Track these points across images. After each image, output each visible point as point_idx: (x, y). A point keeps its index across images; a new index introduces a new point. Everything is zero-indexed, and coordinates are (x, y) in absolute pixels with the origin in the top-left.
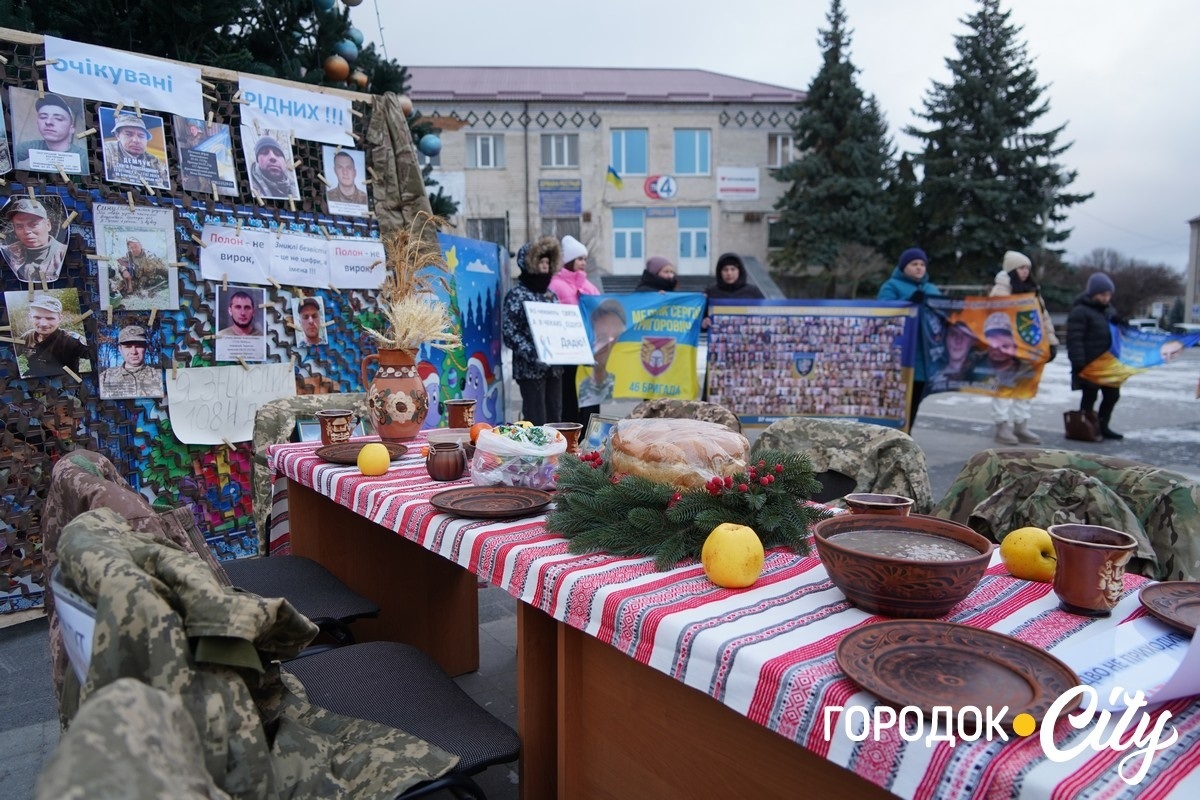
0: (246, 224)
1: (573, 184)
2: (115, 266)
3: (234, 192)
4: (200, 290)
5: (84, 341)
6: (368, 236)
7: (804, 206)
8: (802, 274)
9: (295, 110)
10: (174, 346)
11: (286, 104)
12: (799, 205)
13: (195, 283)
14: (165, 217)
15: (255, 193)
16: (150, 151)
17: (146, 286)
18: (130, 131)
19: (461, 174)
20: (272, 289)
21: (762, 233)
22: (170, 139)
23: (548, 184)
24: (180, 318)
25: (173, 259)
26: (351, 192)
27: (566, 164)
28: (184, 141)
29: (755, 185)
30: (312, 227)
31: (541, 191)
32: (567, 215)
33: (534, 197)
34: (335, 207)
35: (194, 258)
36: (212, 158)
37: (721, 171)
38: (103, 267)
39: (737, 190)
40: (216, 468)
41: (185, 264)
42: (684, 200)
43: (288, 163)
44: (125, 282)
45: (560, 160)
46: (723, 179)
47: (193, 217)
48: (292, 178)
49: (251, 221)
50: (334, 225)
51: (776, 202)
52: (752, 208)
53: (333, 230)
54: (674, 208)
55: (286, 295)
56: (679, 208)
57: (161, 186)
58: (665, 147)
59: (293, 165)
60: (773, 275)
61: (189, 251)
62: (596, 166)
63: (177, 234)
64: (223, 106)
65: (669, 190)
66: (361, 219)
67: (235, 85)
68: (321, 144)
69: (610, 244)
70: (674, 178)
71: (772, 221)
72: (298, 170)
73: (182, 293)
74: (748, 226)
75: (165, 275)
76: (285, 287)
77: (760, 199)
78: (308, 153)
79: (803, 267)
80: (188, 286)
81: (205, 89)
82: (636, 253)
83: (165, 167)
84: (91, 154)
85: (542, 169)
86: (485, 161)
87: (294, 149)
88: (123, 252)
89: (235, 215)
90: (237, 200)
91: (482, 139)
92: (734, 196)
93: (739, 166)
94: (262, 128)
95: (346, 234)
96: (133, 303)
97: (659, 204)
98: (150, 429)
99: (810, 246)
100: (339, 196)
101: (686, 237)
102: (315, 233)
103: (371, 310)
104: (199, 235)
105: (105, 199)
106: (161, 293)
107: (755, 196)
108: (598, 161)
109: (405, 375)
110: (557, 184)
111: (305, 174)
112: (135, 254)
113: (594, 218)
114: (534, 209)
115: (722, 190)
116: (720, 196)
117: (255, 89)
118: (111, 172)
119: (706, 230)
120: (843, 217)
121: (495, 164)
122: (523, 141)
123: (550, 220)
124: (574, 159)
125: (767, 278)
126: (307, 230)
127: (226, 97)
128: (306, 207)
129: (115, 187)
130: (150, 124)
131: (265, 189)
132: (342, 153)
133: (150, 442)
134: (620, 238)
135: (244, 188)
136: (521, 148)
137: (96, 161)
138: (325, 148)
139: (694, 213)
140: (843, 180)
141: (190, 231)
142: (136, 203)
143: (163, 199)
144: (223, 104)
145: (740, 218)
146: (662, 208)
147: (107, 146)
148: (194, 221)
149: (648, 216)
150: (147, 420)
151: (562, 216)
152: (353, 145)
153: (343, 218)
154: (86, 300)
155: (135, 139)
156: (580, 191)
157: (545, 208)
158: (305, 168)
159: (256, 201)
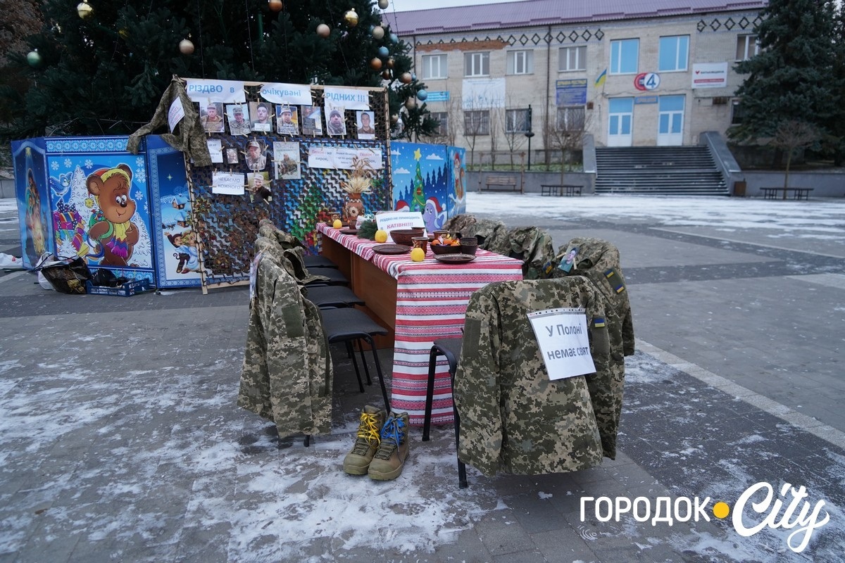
0: (325, 145)
1: (581, 82)
2: (280, 164)
3: (321, 133)
4: (308, 172)
5: (270, 190)
6: (374, 147)
7: (759, 92)
8: (753, 144)
9: (345, 98)
10: (299, 192)
11: (342, 95)
12: (754, 90)
13: (306, 169)
14: (296, 145)
15: (329, 133)
16: (292, 121)
17: (290, 170)
18: (285, 114)
19: (503, 79)
20: (335, 170)
21: (727, 113)
22: (299, 115)
23: (563, 83)
24: (301, 182)
25: (299, 161)
26: (368, 129)
27: (577, 69)
28: (304, 115)
29: (724, 76)
30: (351, 145)
31: (557, 89)
32: (576, 105)
33: (553, 93)
34: (360, 136)
35: (306, 160)
36: (314, 120)
37: (696, 67)
38: (276, 164)
39: (709, 81)
40: (313, 238)
41: (303, 162)
42: (665, 90)
43: (342, 119)
44: (283, 169)
45: (572, 66)
46: (697, 73)
47: (306, 144)
48: (344, 125)
49: (327, 144)
50: (360, 144)
51: (738, 89)
52: (720, 94)
53: (359, 146)
54: (656, 97)
55: (340, 173)
56: (660, 96)
57: (295, 134)
58: (653, 51)
59: (344, 120)
60: (730, 145)
61: (304, 157)
62: (598, 68)
63: (300, 151)
64: (319, 100)
65: (653, 83)
66: (371, 141)
67: (323, 91)
68: (356, 110)
69: (607, 125)
70: (657, 74)
71: (736, 103)
72: (346, 122)
73: (302, 173)
74: (716, 108)
75: (296, 166)
76: (339, 170)
77: (727, 86)
78: (351, 115)
79: (754, 138)
80: (304, 170)
81: (312, 94)
82: (626, 131)
83: (297, 126)
84: (273, 123)
85: (559, 73)
86: (520, 70)
87: (345, 113)
88: (282, 158)
89: (321, 143)
90: (322, 137)
91: (518, 54)
92: (706, 86)
93: (711, 62)
94: (333, 106)
95: (365, 147)
96: (286, 177)
97: (645, 94)
98: (291, 222)
99: (761, 122)
100: (363, 131)
101: (664, 118)
102: (352, 147)
103: (375, 178)
104: (308, 151)
105: (277, 140)
106: (294, 173)
107: (723, 84)
108: (600, 65)
109: (356, 202)
110: (569, 83)
111: (349, 124)
112: (287, 159)
113: (596, 107)
114: (553, 101)
115: (696, 81)
116: (694, 86)
117: (330, 91)
118: (279, 130)
119: (682, 112)
120: (790, 99)
121: (527, 71)
122: (546, 53)
123: (564, 108)
124: (583, 64)
125: (725, 148)
126: (349, 146)
127: (320, 96)
128: (349, 137)
129: (280, 135)
130: (293, 110)
131: (333, 131)
132: (364, 113)
133: (291, 227)
134: (614, 120)
135: (325, 132)
136: (545, 59)
137: (275, 126)
138: (357, 112)
139: (673, 98)
140: (793, 70)
141: (305, 150)
142: (287, 141)
143: (296, 138)
144: (319, 99)
145: (710, 102)
146: (647, 97)
147: (278, 120)
148: (306, 146)
149: (636, 103)
150: (290, 219)
151: (571, 105)
152: (369, 109)
153: (364, 140)
154: (271, 176)
155: (287, 116)
156: (586, 87)
157: (560, 100)
158: (349, 121)
159: (329, 136)
